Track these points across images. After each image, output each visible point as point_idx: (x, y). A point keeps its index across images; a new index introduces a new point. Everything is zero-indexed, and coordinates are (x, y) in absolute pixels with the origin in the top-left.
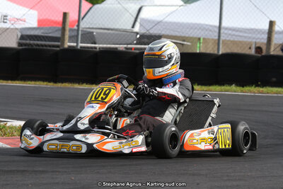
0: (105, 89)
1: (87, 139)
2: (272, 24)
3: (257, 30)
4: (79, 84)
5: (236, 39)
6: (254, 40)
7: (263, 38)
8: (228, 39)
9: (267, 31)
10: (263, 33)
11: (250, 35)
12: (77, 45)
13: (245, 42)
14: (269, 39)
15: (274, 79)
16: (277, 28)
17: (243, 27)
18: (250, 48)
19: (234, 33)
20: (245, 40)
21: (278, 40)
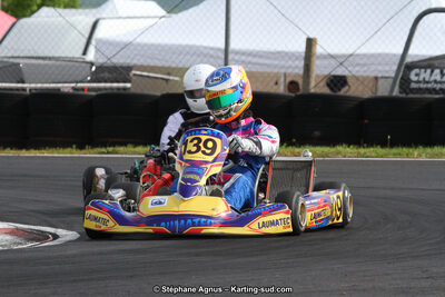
2: (310, 43)
3: (287, 54)
6: (283, 71)
7: (297, 67)
9: (303, 55)
10: (297, 59)
11: (276, 62)
13: (269, 74)
14: (307, 67)
15: (317, 133)
16: (319, 50)
17: (265, 49)
18: (276, 83)
19: (250, 59)
20: (269, 70)
21: (321, 69)
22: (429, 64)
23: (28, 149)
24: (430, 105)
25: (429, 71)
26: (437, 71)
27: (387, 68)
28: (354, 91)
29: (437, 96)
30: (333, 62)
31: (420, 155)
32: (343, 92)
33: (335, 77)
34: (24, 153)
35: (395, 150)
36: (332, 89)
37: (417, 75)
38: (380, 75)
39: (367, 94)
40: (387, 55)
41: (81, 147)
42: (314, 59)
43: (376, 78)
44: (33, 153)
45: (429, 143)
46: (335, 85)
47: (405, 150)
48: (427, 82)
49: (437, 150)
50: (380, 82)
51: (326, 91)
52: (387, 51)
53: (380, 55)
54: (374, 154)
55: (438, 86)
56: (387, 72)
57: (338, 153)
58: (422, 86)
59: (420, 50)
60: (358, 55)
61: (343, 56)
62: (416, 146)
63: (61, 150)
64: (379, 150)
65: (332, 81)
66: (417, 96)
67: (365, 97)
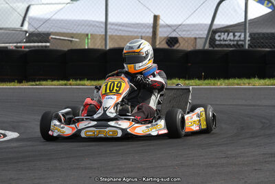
0: (116, 83)
1: (120, 125)
2: (156, 18)
3: (142, 24)
5: (122, 34)
7: (148, 32)
8: (114, 34)
9: (152, 25)
10: (148, 27)
11: (136, 30)
13: (132, 37)
14: (154, 33)
16: (161, 22)
17: (129, 22)
19: (120, 28)
20: (132, 34)
21: (163, 34)
22: (227, 29)
24: (227, 54)
25: (226, 34)
26: (231, 34)
27: (201, 32)
28: (183, 46)
29: (231, 49)
30: (169, 29)
31: (221, 84)
32: (175, 47)
33: (171, 38)
35: (206, 81)
36: (169, 45)
37: (219, 36)
38: (197, 37)
39: (190, 48)
40: (201, 24)
41: (20, 82)
42: (158, 27)
43: (196, 38)
45: (227, 76)
46: (171, 43)
47: (213, 81)
48: (226, 41)
49: (231, 81)
50: (198, 40)
51: (166, 46)
52: (201, 22)
53: (197, 25)
54: (194, 84)
55: (232, 43)
56: (202, 35)
57: (173, 84)
58: (222, 43)
59: (221, 21)
60: (184, 25)
61: (175, 25)
62: (219, 79)
63: (8, 83)
64: (197, 81)
65: (169, 41)
66: (220, 49)
67: (189, 50)
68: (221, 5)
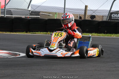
2: (86, 7)
3: (80, 9)
4: (5, 32)
6: (79, 14)
7: (82, 13)
10: (83, 11)
11: (77, 11)
12: (4, 16)
14: (85, 13)
15: (87, 30)
16: (88, 8)
17: (75, 8)
18: (77, 17)
19: (71, 10)
21: (89, 13)
23: (13, 32)
24: (117, 23)
25: (117, 14)
27: (106, 13)
28: (97, 19)
30: (92, 12)
31: (114, 36)
32: (94, 19)
33: (92, 15)
34: (12, 33)
35: (107, 35)
36: (91, 19)
37: (113, 15)
38: (104, 15)
39: (100, 20)
40: (106, 10)
41: (27, 32)
42: (87, 11)
43: (103, 16)
44: (14, 33)
45: (116, 33)
46: (92, 18)
47: (110, 35)
48: (116, 17)
49: (118, 35)
50: (104, 17)
51: (90, 19)
52: (106, 9)
53: (104, 10)
54: (102, 35)
56: (106, 14)
57: (93, 35)
58: (114, 18)
60: (98, 10)
61: (95, 10)
62: (113, 34)
63: (21, 33)
64: (103, 34)
65: (91, 17)
66: (113, 21)
67: (100, 21)
68: (115, 2)
